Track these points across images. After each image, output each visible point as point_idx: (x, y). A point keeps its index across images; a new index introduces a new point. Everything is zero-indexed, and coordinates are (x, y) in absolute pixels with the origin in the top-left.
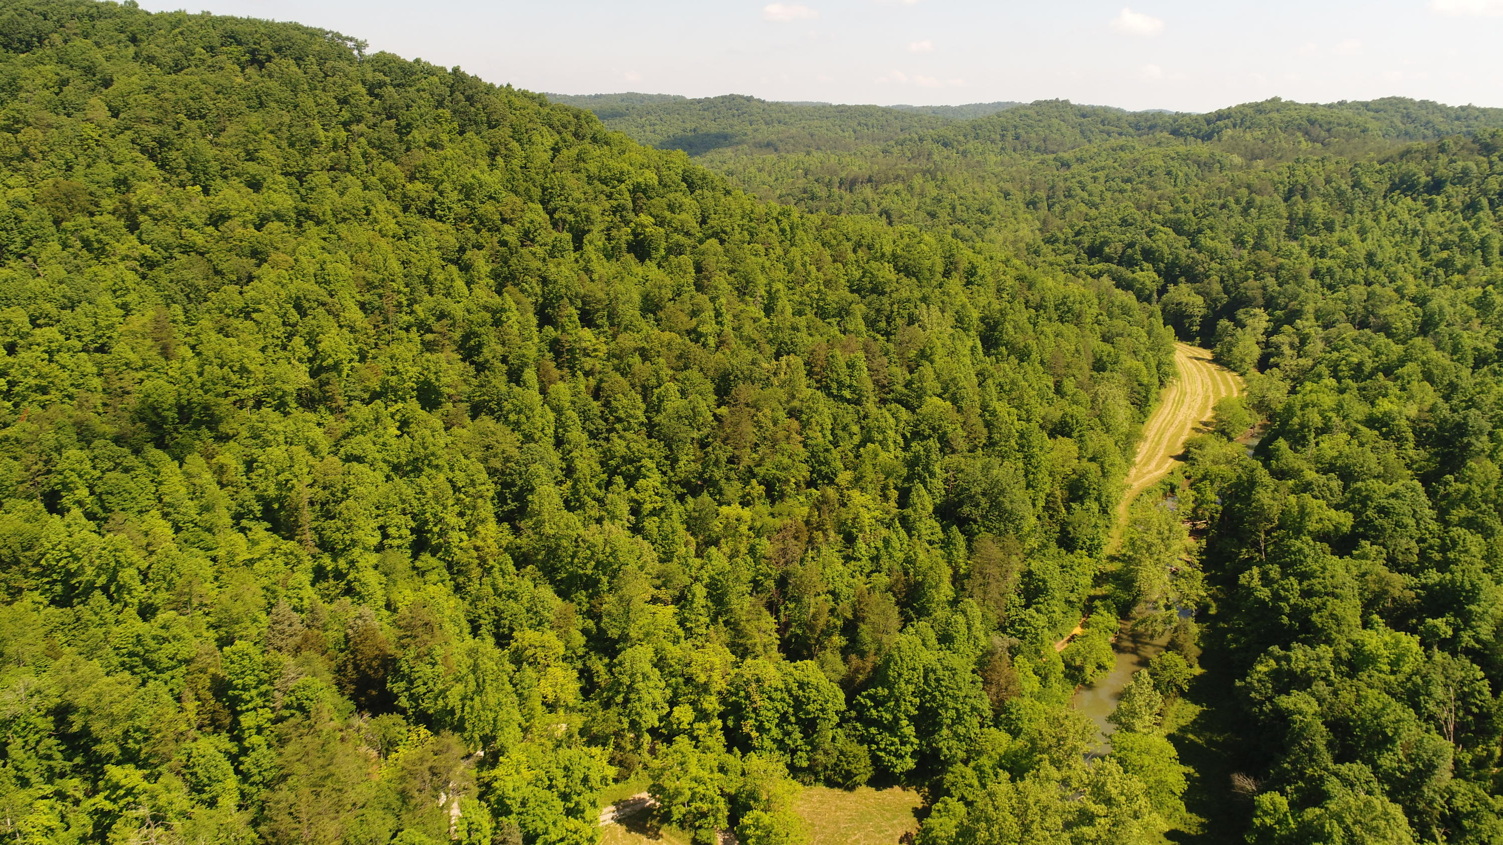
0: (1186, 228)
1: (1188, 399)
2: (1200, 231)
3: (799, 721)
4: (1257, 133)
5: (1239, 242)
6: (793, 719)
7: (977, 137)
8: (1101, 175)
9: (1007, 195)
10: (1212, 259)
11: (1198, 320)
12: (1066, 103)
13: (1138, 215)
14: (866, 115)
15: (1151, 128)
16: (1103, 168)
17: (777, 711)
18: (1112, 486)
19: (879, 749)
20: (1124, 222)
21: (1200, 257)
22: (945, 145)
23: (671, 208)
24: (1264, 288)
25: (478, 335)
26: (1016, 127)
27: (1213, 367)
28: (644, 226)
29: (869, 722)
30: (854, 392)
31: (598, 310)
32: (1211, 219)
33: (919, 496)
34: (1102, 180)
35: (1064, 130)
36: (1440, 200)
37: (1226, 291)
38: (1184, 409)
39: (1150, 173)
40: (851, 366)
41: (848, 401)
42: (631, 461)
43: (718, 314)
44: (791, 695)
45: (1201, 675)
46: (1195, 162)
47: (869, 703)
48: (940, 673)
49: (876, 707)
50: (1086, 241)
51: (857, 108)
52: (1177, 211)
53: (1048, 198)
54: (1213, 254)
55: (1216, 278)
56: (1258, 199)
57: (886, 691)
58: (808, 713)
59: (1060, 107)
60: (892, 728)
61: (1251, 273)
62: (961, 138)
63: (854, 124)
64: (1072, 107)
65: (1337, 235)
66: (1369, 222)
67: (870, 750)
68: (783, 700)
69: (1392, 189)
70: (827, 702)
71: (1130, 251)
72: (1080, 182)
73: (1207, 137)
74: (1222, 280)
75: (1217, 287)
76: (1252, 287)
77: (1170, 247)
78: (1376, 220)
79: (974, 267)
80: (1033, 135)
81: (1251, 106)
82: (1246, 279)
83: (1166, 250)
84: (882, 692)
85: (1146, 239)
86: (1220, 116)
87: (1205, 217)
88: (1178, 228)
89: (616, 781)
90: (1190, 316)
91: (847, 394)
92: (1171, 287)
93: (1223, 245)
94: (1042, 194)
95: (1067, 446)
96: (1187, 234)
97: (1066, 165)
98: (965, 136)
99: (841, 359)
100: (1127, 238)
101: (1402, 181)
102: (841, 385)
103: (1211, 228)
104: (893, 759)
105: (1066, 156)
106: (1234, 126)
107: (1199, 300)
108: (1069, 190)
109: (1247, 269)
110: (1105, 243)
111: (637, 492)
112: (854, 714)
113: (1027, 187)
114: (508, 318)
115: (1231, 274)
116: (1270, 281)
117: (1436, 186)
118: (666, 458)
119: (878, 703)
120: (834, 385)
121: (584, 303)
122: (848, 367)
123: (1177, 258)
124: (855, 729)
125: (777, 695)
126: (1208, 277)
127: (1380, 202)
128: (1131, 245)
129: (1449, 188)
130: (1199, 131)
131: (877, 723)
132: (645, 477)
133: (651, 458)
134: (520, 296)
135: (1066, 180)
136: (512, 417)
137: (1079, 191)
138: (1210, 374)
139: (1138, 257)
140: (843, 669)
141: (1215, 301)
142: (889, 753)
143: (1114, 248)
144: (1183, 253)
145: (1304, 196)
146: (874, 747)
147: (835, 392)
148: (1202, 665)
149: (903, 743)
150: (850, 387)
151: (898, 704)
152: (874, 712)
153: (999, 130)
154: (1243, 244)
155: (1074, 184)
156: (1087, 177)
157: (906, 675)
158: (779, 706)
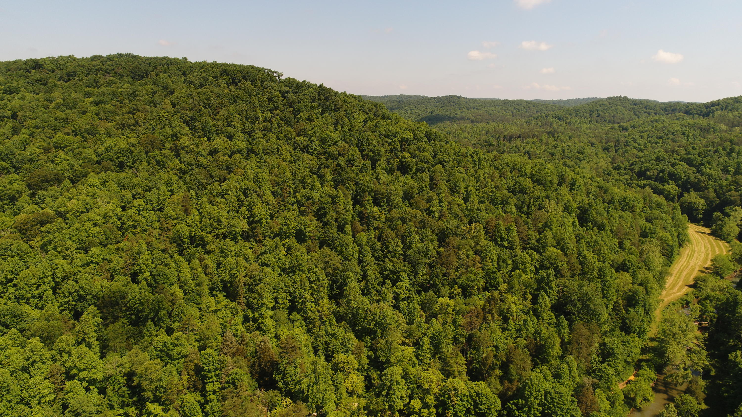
0: (694, 163)
1: (696, 254)
2: (702, 164)
3: (476, 414)
4: (735, 113)
5: (725, 170)
6: (473, 412)
7: (577, 115)
8: (645, 134)
9: (592, 145)
10: (709, 179)
11: (702, 212)
12: (625, 98)
13: (666, 156)
14: (518, 105)
15: (673, 110)
16: (646, 131)
17: (465, 407)
18: (652, 300)
20: (658, 159)
21: (702, 178)
22: (560, 119)
23: (419, 149)
25: (325, 209)
26: (598, 110)
27: (711, 238)
28: (405, 158)
30: (509, 243)
31: (382, 198)
32: (709, 158)
33: (543, 299)
34: (646, 137)
35: (624, 111)
37: (718, 196)
38: (694, 259)
39: (673, 134)
40: (508, 230)
41: (506, 248)
42: (395, 273)
43: (440, 202)
44: (472, 399)
45: (706, 410)
46: (699, 128)
47: (514, 407)
48: (553, 394)
49: (518, 410)
50: (637, 169)
51: (513, 101)
52: (688, 153)
53: (616, 146)
54: (710, 177)
55: (712, 190)
56: (737, 148)
57: (524, 402)
58: (481, 410)
59: (622, 100)
61: (733, 188)
62: (568, 116)
63: (512, 109)
64: (629, 100)
68: (468, 401)
70: (491, 405)
71: (661, 174)
72: (633, 138)
73: (706, 115)
74: (715, 191)
75: (712, 194)
76: (734, 195)
77: (685, 173)
79: (574, 181)
80: (607, 114)
81: (731, 99)
82: (730, 190)
83: (682, 174)
84: (521, 402)
85: (670, 168)
86: (713, 104)
87: (705, 157)
88: (689, 163)
90: (697, 209)
91: (505, 244)
92: (686, 194)
93: (716, 172)
94: (612, 144)
95: (626, 277)
96: (695, 166)
97: (625, 129)
98: (570, 115)
99: (503, 226)
100: (660, 167)
102: (502, 239)
103: (709, 163)
105: (625, 125)
106: (722, 109)
107: (702, 201)
108: (627, 142)
109: (730, 185)
110: (648, 170)
111: (397, 288)
112: (505, 412)
113: (604, 140)
114: (339, 201)
115: (721, 187)
118: (412, 272)
119: (519, 408)
120: (499, 239)
121: (375, 194)
122: (506, 230)
123: (689, 178)
125: (465, 399)
126: (707, 189)
128: (662, 171)
130: (701, 112)
132: (401, 281)
133: (405, 272)
134: (345, 190)
135: (625, 137)
136: (339, 248)
137: (632, 143)
138: (709, 241)
139: (666, 177)
140: (500, 387)
141: (712, 202)
143: (653, 173)
144: (692, 176)
147: (499, 242)
148: (706, 404)
150: (507, 240)
151: (530, 410)
152: (517, 412)
153: (588, 112)
154: (728, 172)
155: (630, 139)
156: (637, 136)
157: (534, 394)
158: (466, 404)
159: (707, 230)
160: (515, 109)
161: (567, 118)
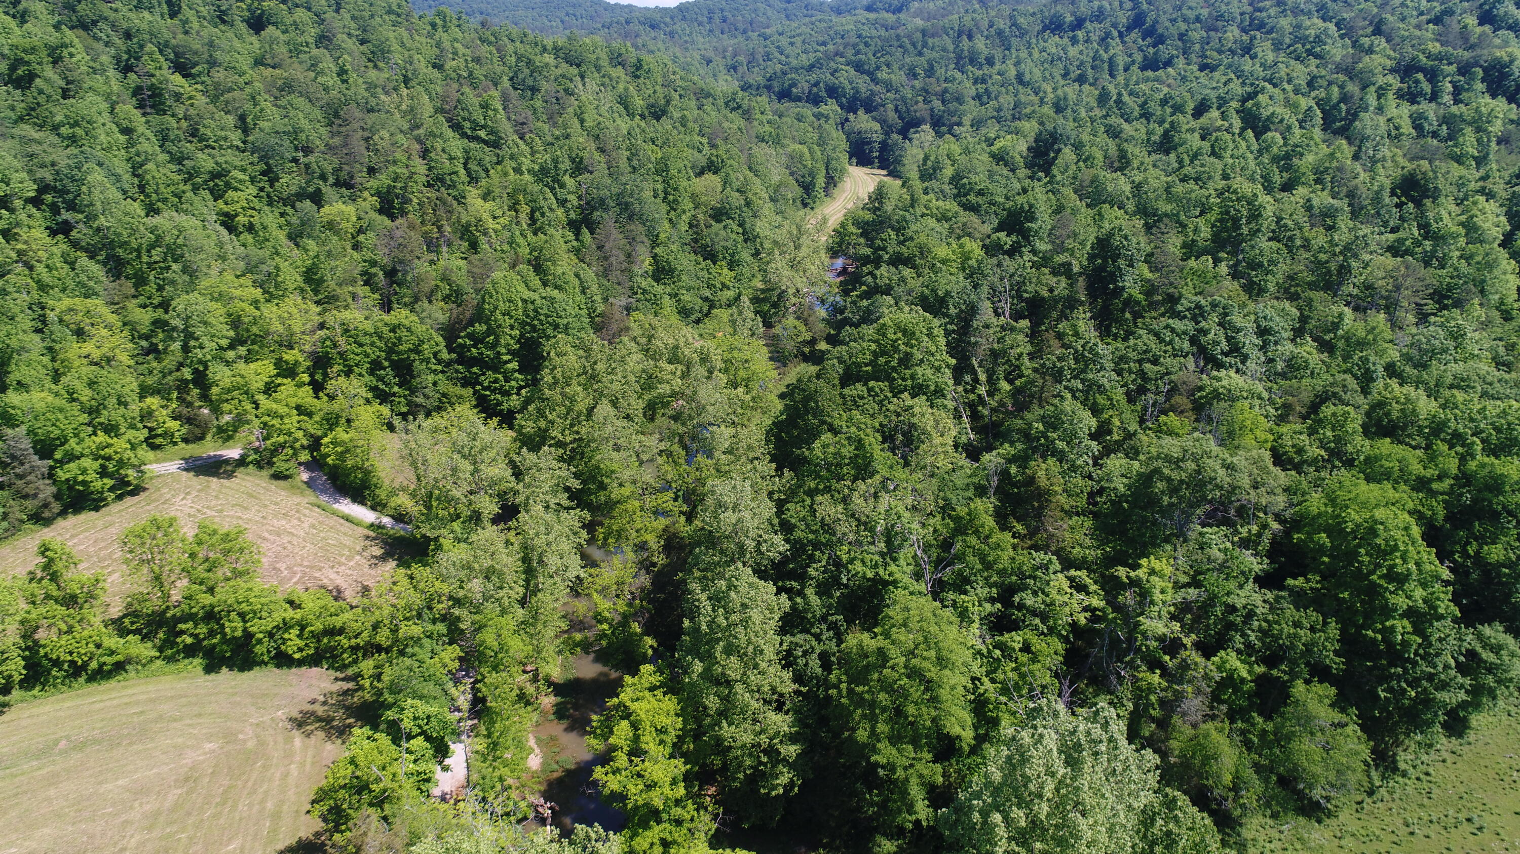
0: (866, 66)
2: (878, 68)
3: (395, 365)
4: (939, 3)
5: (912, 75)
6: (386, 364)
7: (684, 18)
8: (798, 40)
9: (709, 62)
10: (887, 90)
11: (877, 145)
13: (824, 61)
15: (850, 11)
16: (799, 35)
17: (368, 356)
19: (485, 389)
20: (812, 67)
21: (877, 88)
22: (653, 27)
24: (932, 110)
25: (28, 63)
26: (722, 10)
29: (470, 362)
30: (490, 133)
32: (888, 57)
34: (799, 44)
35: (769, 13)
36: (1080, 34)
37: (900, 117)
39: (843, 37)
40: (485, 106)
41: (486, 143)
42: (220, 175)
44: (380, 338)
47: (468, 342)
48: (538, 302)
49: (475, 346)
52: (858, 52)
53: (749, 62)
54: (889, 87)
55: (891, 106)
56: (930, 41)
57: (484, 327)
58: (402, 355)
60: (496, 365)
61: (920, 99)
62: (668, 20)
65: (997, 67)
66: (1023, 55)
67: (476, 392)
68: (372, 344)
69: (1045, 29)
71: (815, 89)
74: (896, 110)
75: (891, 113)
76: (921, 109)
77: (851, 83)
78: (1030, 55)
79: (639, 60)
80: (740, 18)
82: (917, 104)
83: (848, 86)
84: (481, 328)
85: (829, 77)
87: (882, 56)
88: (859, 67)
89: (186, 441)
90: (869, 143)
91: (482, 134)
92: (851, 116)
93: (898, 77)
94: (741, 59)
95: (712, 180)
96: (867, 71)
98: (672, 18)
99: (473, 100)
100: (813, 77)
101: (1051, 23)
102: (476, 126)
103: (888, 66)
104: (499, 396)
107: (877, 126)
108: (768, 54)
109: (917, 96)
110: (794, 85)
111: (226, 203)
112: (454, 356)
113: (730, 55)
114: (71, 55)
115: (903, 99)
116: (937, 104)
117: (1079, 24)
118: (263, 173)
119: (477, 340)
120: (467, 124)
121: (177, 55)
122: (482, 106)
123: (857, 92)
124: (457, 371)
125: (366, 340)
126: (884, 106)
127: (1034, 41)
128: (816, 84)
129: (1088, 24)
130: (891, 5)
131: (478, 361)
132: (236, 189)
133: (244, 170)
134: (90, 41)
135: (766, 48)
136: (65, 130)
137: (777, 54)
139: (823, 94)
140: (444, 317)
141: (890, 127)
142: (494, 391)
143: (801, 89)
144: (863, 88)
145: (970, 37)
146: (478, 388)
147: (469, 132)
149: (507, 380)
150: (485, 127)
151: (497, 339)
152: (474, 351)
153: (705, 12)
154: (915, 76)
155: (772, 49)
156: (784, 41)
157: (502, 307)
158: (368, 349)
159: (884, 172)
160: (567, 14)
161: (666, 24)
